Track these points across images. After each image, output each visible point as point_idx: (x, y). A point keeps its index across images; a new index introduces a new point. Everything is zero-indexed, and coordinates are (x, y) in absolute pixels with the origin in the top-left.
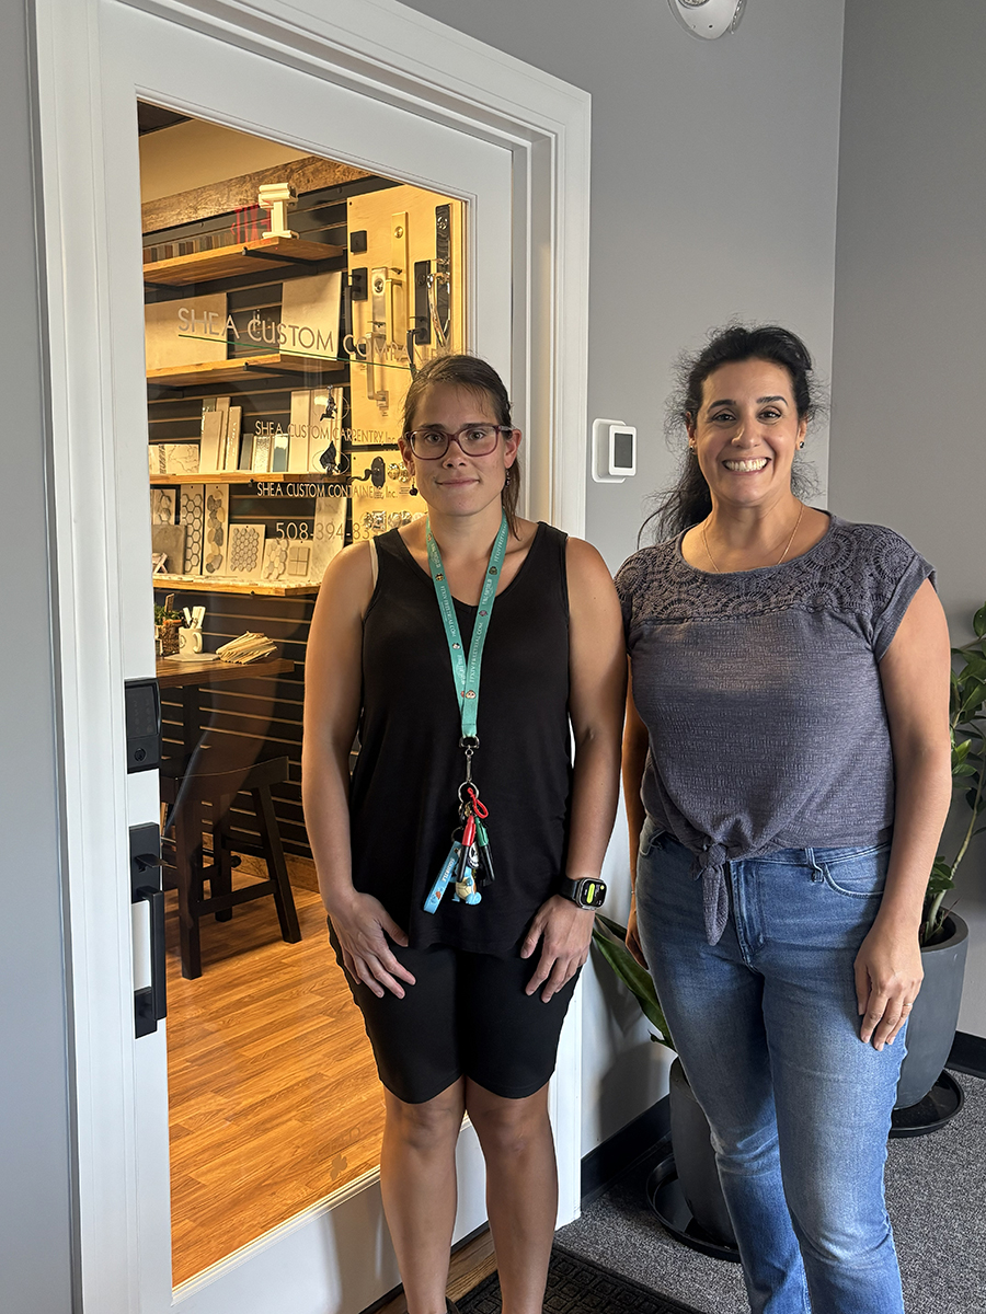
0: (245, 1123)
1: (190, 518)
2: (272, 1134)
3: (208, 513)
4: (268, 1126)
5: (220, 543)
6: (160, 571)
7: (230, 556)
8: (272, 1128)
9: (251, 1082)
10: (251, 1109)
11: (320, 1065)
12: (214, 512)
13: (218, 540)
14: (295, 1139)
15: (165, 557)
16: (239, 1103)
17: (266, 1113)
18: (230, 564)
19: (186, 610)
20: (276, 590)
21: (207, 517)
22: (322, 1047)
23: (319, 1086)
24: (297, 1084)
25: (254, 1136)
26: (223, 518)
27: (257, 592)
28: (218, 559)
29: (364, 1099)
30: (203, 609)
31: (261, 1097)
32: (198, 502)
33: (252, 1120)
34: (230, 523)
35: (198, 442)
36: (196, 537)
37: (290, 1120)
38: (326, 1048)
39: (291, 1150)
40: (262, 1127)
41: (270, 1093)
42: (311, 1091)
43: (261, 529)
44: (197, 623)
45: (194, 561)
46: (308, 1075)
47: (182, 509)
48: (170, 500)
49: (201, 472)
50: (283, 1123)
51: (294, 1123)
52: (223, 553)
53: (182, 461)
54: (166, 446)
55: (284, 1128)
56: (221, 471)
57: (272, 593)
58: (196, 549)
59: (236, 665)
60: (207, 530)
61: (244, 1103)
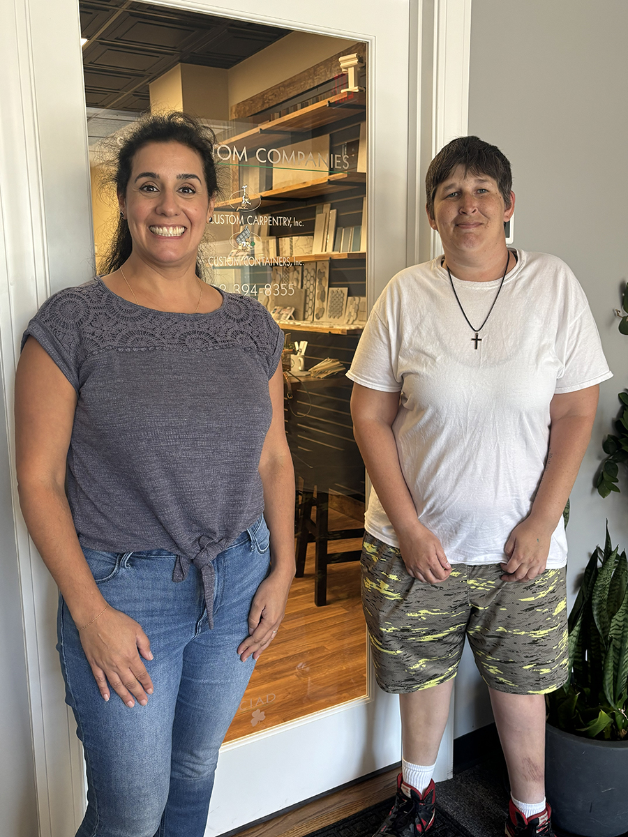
0: (265, 671)
1: (308, 284)
2: (278, 682)
3: (318, 280)
4: (278, 676)
5: (323, 301)
6: (290, 318)
7: (328, 308)
8: (280, 678)
9: (280, 645)
10: (273, 663)
11: (327, 641)
12: (320, 280)
13: (322, 299)
14: (290, 688)
15: (293, 309)
16: (267, 659)
17: (281, 667)
18: (328, 313)
19: (296, 343)
20: (342, 331)
21: (317, 283)
22: (332, 629)
23: (320, 655)
24: (306, 652)
25: (266, 682)
26: (326, 284)
27: (333, 332)
28: (322, 310)
29: (344, 668)
30: (307, 343)
31: (282, 656)
32: (312, 273)
33: (270, 670)
34: (329, 287)
35: (313, 235)
36: (311, 297)
37: (292, 674)
38: (335, 630)
39: (285, 694)
40: (274, 677)
41: (288, 655)
42: (314, 657)
43: (345, 290)
44: (301, 352)
45: (310, 312)
46: (316, 647)
47: (305, 278)
48: (298, 273)
49: (313, 253)
50: (287, 676)
51: (294, 677)
52: (325, 307)
53: (303, 247)
54: (293, 237)
55: (286, 679)
56: (324, 253)
57: (340, 333)
58: (310, 304)
59: (318, 379)
60: (317, 291)
61: (270, 659)
